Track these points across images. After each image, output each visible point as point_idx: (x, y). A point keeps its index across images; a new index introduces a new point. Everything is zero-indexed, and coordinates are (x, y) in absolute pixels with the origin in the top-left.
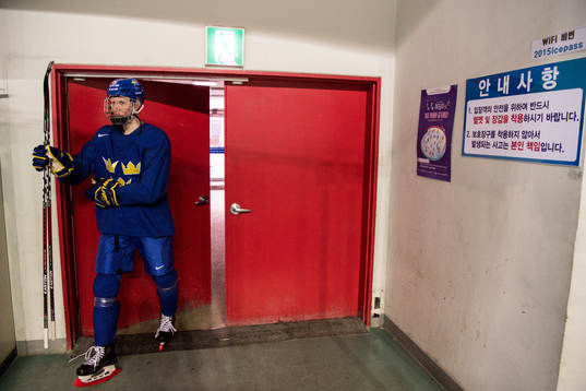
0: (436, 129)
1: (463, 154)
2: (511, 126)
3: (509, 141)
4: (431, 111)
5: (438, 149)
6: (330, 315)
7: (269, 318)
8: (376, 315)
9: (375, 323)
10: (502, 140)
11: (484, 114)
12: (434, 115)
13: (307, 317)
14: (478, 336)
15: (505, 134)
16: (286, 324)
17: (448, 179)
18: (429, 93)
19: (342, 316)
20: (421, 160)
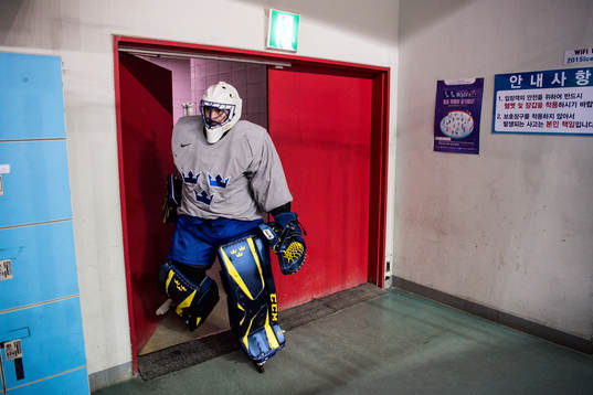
0: (459, 113)
1: (493, 131)
2: (545, 110)
3: (544, 121)
4: (450, 98)
5: (464, 129)
6: (349, 285)
7: (304, 298)
8: (388, 278)
9: (387, 284)
10: (537, 120)
11: (516, 102)
12: (455, 102)
13: (334, 290)
14: (518, 268)
15: (540, 116)
16: (319, 300)
17: (476, 152)
18: (447, 83)
19: (356, 285)
20: (440, 138)
